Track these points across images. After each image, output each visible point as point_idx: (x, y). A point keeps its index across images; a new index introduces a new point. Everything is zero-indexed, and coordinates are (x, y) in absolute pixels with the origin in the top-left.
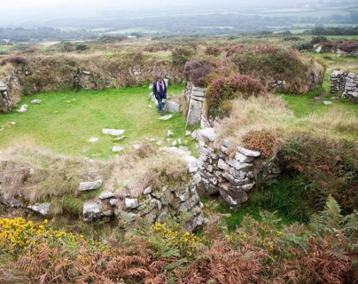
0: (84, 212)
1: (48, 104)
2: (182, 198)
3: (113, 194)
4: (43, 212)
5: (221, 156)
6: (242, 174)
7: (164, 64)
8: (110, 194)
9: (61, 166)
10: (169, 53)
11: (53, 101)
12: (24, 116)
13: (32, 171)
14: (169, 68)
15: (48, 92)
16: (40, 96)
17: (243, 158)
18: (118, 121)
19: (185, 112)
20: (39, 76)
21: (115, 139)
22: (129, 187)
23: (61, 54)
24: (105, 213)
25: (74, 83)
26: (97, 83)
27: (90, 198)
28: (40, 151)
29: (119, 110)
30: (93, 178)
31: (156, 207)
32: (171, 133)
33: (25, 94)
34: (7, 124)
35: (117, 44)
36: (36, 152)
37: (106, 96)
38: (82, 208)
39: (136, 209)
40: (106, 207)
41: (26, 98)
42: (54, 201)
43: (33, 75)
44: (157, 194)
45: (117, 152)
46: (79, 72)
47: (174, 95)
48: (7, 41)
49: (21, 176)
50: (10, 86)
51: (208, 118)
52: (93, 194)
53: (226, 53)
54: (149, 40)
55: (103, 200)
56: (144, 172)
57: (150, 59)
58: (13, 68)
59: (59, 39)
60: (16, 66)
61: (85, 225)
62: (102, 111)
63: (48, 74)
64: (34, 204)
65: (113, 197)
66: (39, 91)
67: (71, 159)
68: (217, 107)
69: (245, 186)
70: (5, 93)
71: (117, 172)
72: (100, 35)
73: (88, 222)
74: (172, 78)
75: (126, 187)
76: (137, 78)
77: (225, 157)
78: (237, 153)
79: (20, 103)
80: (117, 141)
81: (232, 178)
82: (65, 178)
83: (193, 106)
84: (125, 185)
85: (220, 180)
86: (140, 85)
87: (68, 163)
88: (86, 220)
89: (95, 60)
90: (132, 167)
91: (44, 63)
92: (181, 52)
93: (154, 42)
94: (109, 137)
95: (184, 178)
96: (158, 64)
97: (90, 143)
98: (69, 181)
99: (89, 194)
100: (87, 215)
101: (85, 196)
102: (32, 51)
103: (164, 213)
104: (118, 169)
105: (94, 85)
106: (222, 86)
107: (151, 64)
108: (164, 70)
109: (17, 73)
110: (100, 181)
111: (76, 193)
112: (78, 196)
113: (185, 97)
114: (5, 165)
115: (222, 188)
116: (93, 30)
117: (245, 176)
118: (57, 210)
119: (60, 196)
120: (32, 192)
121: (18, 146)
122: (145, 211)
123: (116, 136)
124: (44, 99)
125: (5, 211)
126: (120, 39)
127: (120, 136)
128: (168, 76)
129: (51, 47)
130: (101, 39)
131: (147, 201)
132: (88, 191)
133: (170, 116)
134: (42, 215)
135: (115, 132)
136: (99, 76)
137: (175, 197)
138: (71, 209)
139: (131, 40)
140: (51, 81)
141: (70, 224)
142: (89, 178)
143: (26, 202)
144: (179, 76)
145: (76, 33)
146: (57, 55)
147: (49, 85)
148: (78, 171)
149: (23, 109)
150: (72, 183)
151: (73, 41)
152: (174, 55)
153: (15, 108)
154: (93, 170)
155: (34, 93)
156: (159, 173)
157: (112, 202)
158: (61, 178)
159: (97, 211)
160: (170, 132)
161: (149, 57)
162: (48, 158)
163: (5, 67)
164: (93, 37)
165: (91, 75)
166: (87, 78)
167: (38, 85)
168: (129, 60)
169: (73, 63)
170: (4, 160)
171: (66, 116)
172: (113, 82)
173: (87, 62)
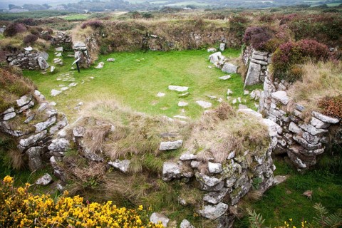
0: (164, 172)
1: (121, 62)
2: (260, 161)
3: (195, 157)
4: (123, 169)
5: (294, 119)
6: (317, 139)
7: (222, 30)
8: (192, 156)
9: (141, 124)
10: (226, 20)
11: (125, 60)
12: (101, 72)
13: (113, 128)
14: (226, 34)
15: (121, 52)
16: (114, 55)
17: (320, 124)
18: (182, 79)
19: (243, 74)
20: (114, 39)
21: (180, 95)
22: (213, 150)
23: (132, 20)
24: (186, 175)
25: (143, 45)
26: (163, 45)
27: (170, 158)
28: (120, 108)
29: (182, 69)
30: (173, 138)
31: (237, 171)
32: (231, 92)
33: (102, 53)
34: (87, 79)
35: (175, 14)
36: (116, 108)
37: (171, 57)
38: (162, 168)
39: (219, 174)
40: (186, 168)
41: (102, 56)
42: (134, 159)
43: (109, 37)
44: (239, 159)
45: (182, 107)
46: (147, 35)
47: (231, 58)
48: (86, 11)
49: (103, 133)
50: (90, 46)
51: (274, 81)
52: (173, 154)
53: (279, 21)
54: (203, 11)
55: (183, 161)
56: (226, 135)
57: (210, 25)
58: (92, 31)
59: (127, 10)
60: (95, 30)
61: (164, 185)
62: (168, 70)
63: (121, 36)
64: (114, 161)
65: (195, 160)
66: (113, 51)
67: (151, 117)
68: (285, 70)
69: (317, 151)
70: (86, 52)
71: (196, 133)
72: (161, 6)
73: (167, 182)
74: (228, 43)
75: (209, 150)
76: (197, 42)
77: (299, 121)
78: (313, 118)
79: (98, 61)
80: (182, 97)
81: (305, 142)
82: (146, 137)
83: (252, 69)
84: (207, 147)
85: (290, 143)
86: (200, 48)
87: (148, 121)
88: (166, 179)
89: (162, 25)
90: (212, 129)
91: (118, 27)
92: (238, 19)
93: (207, 12)
94: (175, 94)
95: (264, 143)
96: (217, 30)
97: (159, 98)
98: (149, 139)
99: (170, 154)
100: (166, 175)
101: (165, 155)
102: (106, 19)
103: (243, 176)
104: (197, 129)
105: (159, 47)
106: (291, 50)
107: (211, 30)
108: (222, 36)
109: (95, 35)
110: (181, 141)
111: (156, 152)
112: (159, 155)
113: (243, 60)
114: (87, 120)
115: (291, 151)
116: (155, 3)
117: (319, 142)
118: (137, 168)
119: (140, 155)
120: (113, 149)
121: (99, 101)
122: (227, 176)
123: (180, 93)
124: (118, 58)
125: (87, 164)
126: (178, 10)
127: (185, 92)
128: (225, 41)
129: (122, 15)
130: (162, 9)
131: (230, 166)
132: (168, 151)
133: (229, 76)
134: (122, 172)
135: (180, 89)
136: (164, 39)
137: (254, 161)
138: (150, 168)
139: (187, 11)
140: (124, 43)
141: (149, 182)
142: (169, 138)
143: (107, 158)
144: (235, 41)
145: (141, 5)
146: (129, 20)
147: (122, 46)
148: (158, 130)
149: (100, 66)
150: (153, 142)
151: (140, 11)
152: (231, 22)
153: (93, 65)
154: (173, 129)
155: (109, 53)
156: (243, 138)
157: (194, 164)
158: (141, 137)
159: (177, 172)
160: (229, 91)
161: (208, 23)
162: (129, 115)
163: (85, 30)
164: (155, 9)
165: (158, 38)
166: (154, 40)
167: (113, 46)
168: (191, 25)
169: (142, 28)
170: (87, 115)
171: (137, 73)
172: (177, 45)
173: (154, 27)
